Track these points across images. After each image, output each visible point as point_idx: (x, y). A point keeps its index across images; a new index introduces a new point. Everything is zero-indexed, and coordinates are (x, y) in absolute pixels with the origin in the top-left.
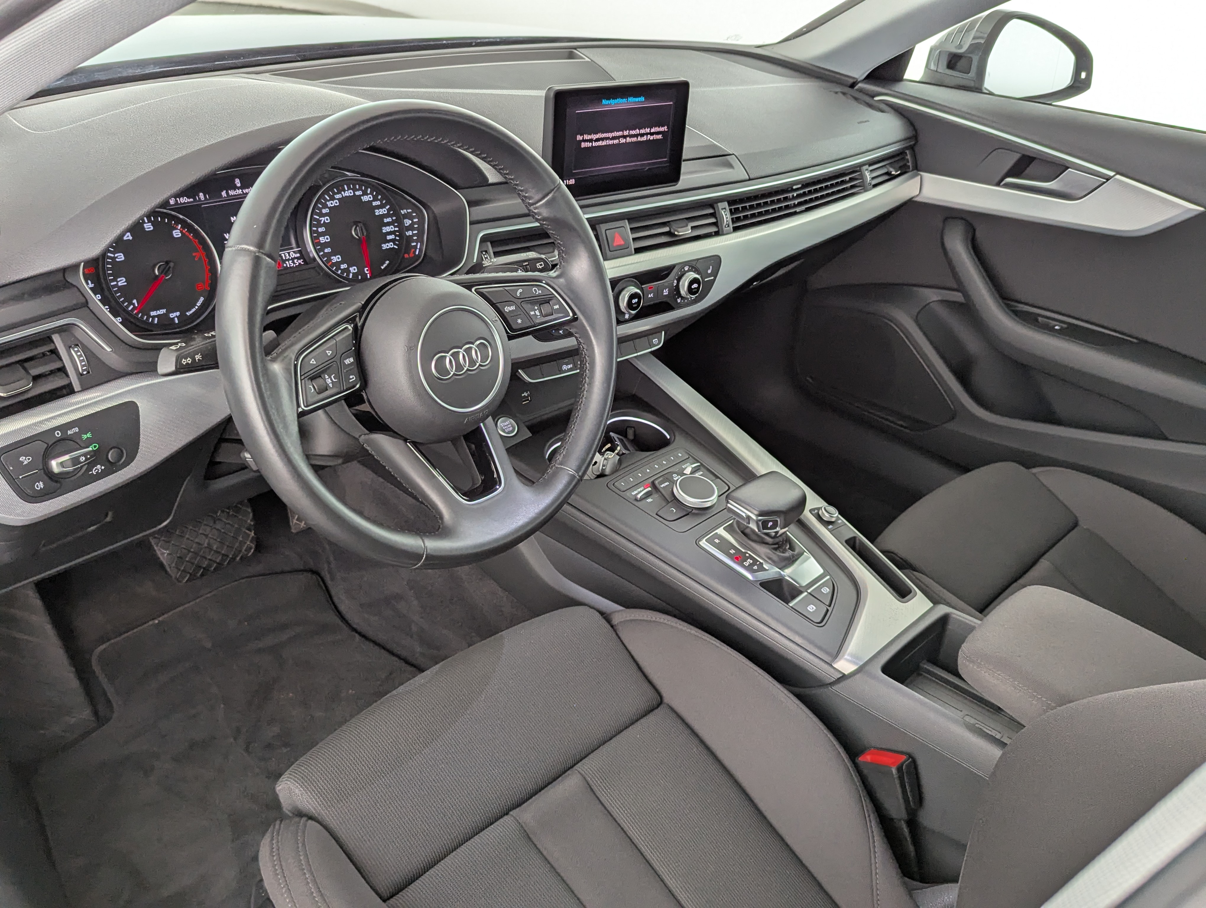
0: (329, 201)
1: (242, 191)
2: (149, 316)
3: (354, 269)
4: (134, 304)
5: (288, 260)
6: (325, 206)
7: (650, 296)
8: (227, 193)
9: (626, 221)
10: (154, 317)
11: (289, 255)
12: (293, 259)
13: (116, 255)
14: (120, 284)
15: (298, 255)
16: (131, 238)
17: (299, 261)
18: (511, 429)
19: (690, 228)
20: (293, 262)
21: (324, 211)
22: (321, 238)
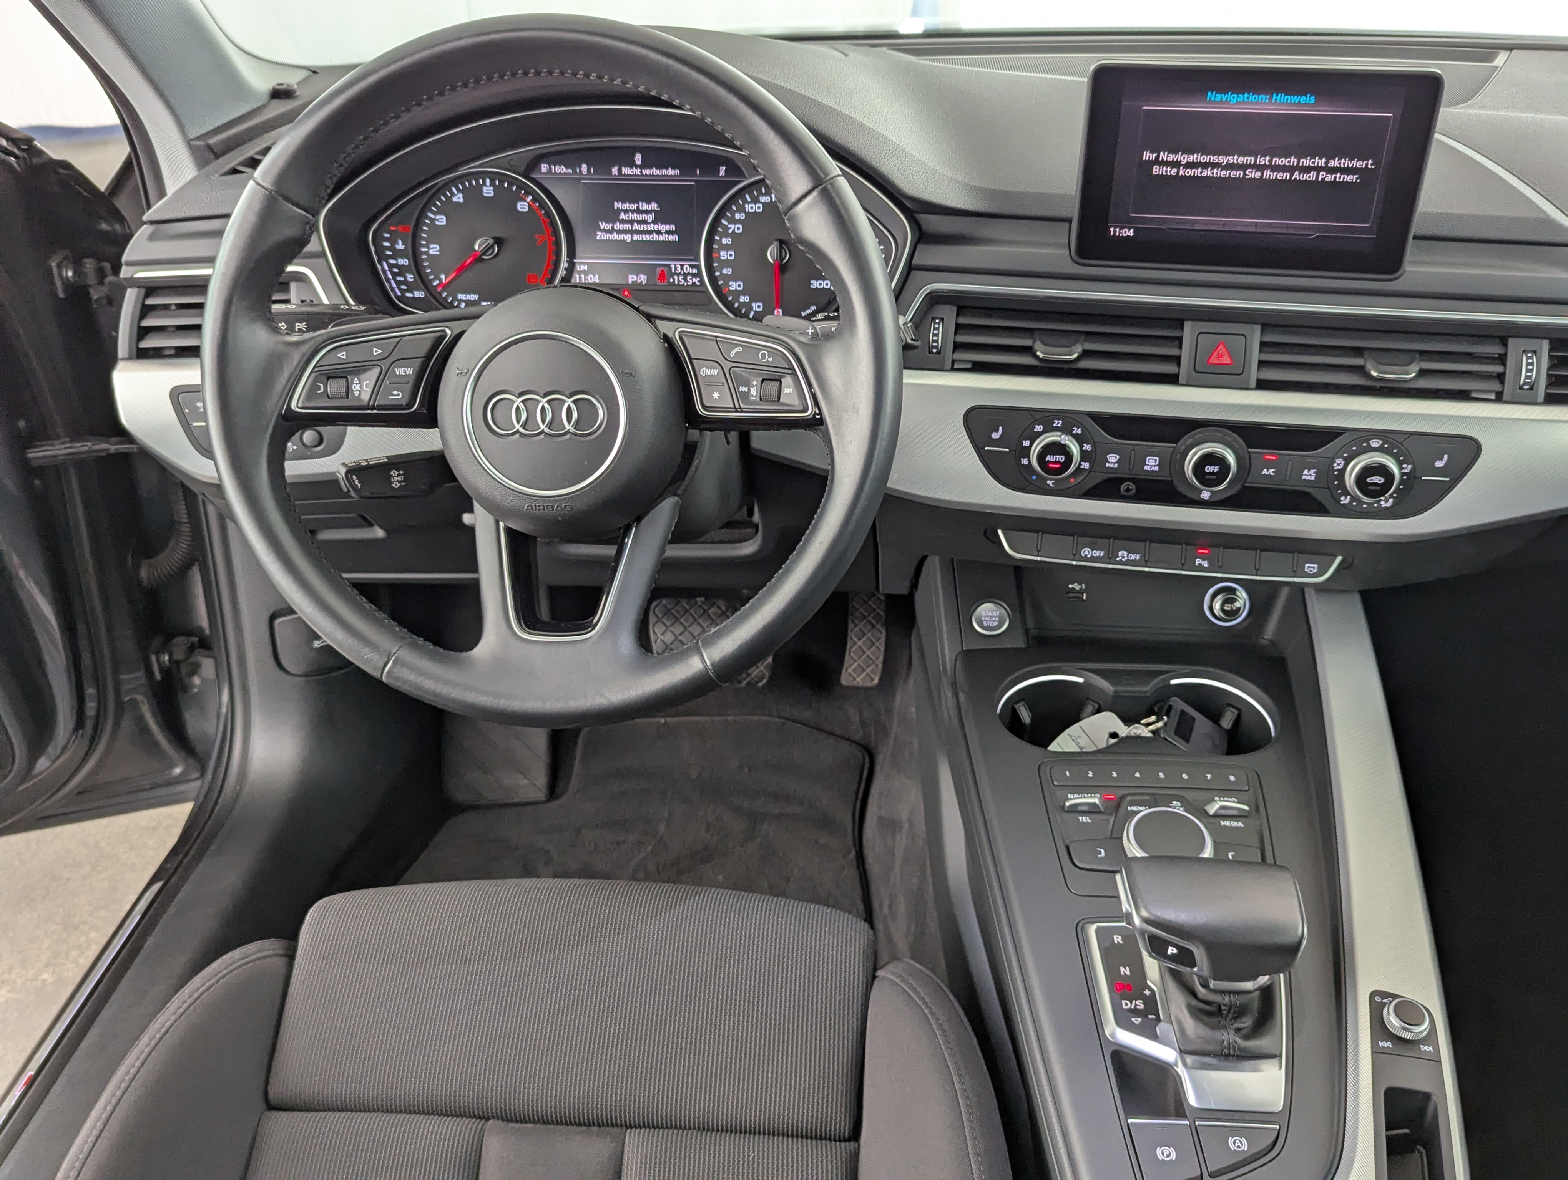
0: (748, 203)
1: (641, 172)
2: (455, 298)
3: (759, 307)
4: (440, 280)
5: (679, 275)
6: (742, 209)
7: (1265, 472)
8: (620, 170)
9: (1258, 328)
10: (460, 301)
11: (682, 268)
12: (685, 275)
13: (438, 217)
14: (431, 252)
15: (695, 271)
16: (461, 200)
17: (694, 280)
18: (995, 624)
19: (1417, 369)
20: (685, 279)
21: (738, 216)
22: (722, 253)
